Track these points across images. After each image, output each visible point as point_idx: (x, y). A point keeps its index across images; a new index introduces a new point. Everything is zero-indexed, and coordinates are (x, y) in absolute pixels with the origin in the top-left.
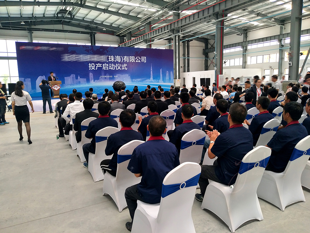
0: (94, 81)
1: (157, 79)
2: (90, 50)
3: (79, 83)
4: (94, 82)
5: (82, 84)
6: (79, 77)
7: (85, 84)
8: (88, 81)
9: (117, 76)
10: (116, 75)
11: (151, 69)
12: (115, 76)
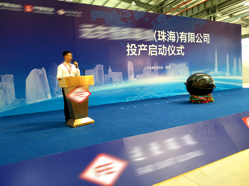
0: (135, 77)
1: (223, 71)
2: (128, 18)
3: (111, 81)
4: (135, 79)
5: (115, 82)
6: (110, 70)
7: (121, 82)
8: (125, 77)
9: (169, 67)
10: (168, 65)
11: (216, 54)
12: (167, 67)
